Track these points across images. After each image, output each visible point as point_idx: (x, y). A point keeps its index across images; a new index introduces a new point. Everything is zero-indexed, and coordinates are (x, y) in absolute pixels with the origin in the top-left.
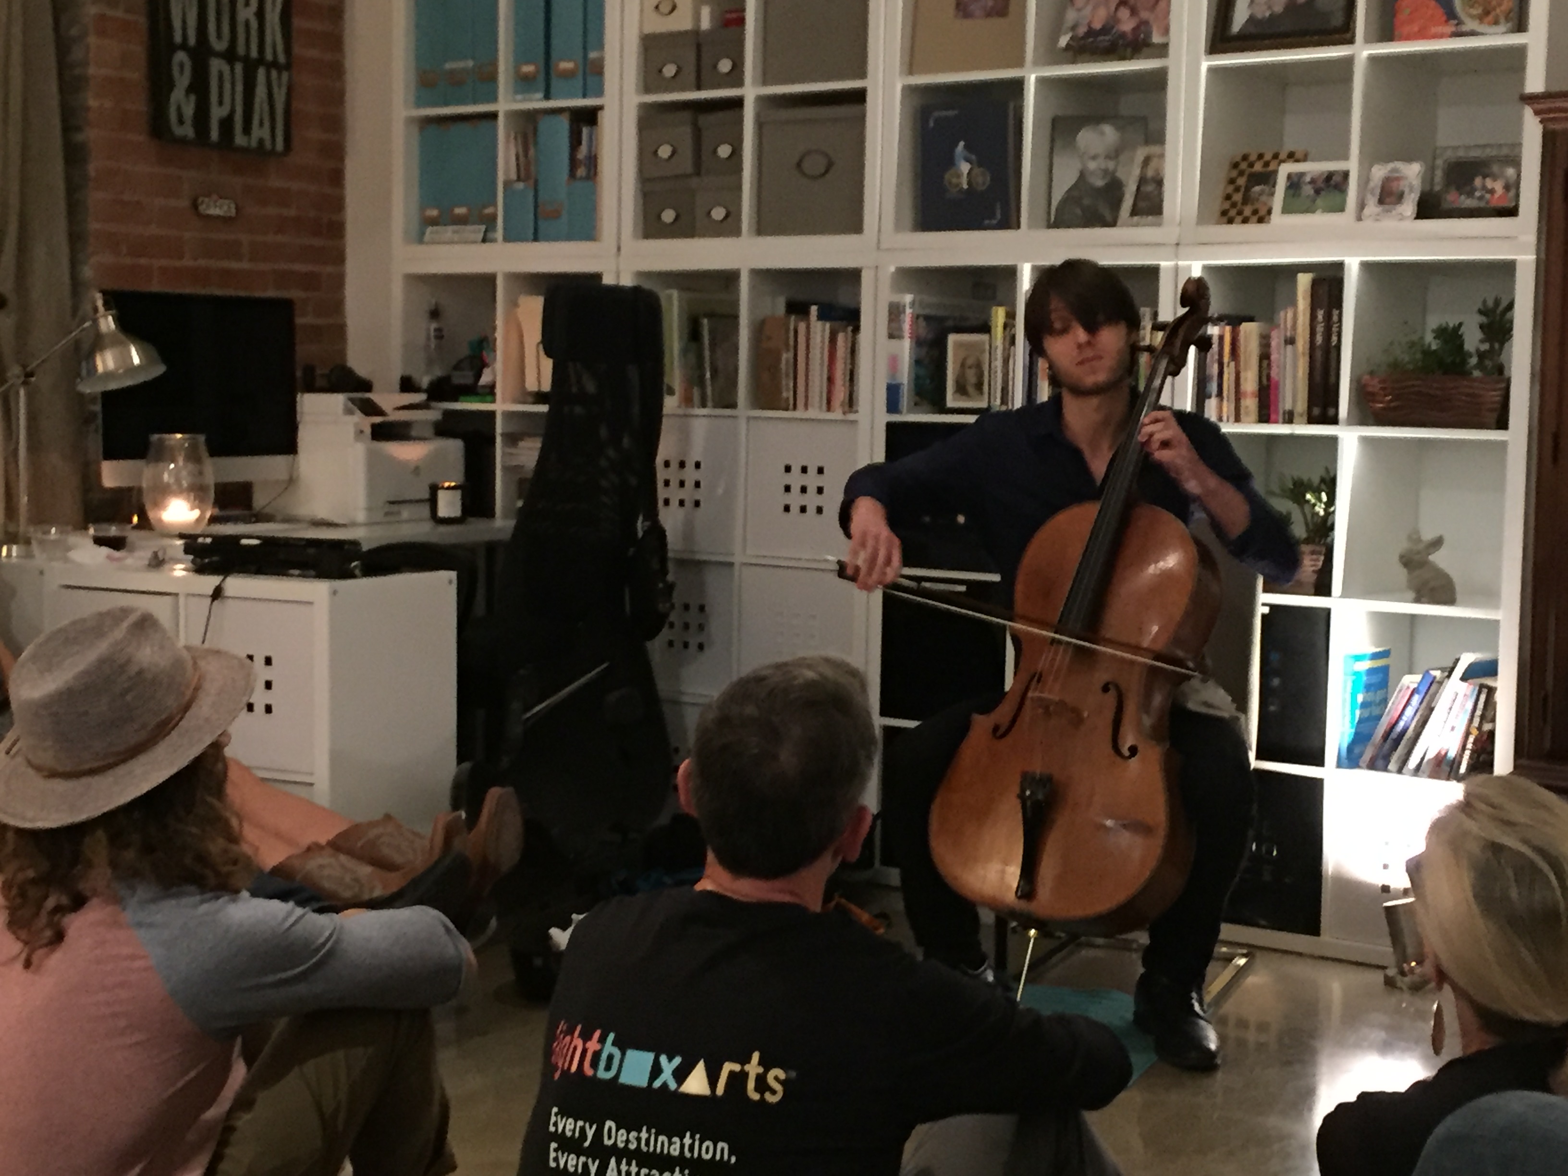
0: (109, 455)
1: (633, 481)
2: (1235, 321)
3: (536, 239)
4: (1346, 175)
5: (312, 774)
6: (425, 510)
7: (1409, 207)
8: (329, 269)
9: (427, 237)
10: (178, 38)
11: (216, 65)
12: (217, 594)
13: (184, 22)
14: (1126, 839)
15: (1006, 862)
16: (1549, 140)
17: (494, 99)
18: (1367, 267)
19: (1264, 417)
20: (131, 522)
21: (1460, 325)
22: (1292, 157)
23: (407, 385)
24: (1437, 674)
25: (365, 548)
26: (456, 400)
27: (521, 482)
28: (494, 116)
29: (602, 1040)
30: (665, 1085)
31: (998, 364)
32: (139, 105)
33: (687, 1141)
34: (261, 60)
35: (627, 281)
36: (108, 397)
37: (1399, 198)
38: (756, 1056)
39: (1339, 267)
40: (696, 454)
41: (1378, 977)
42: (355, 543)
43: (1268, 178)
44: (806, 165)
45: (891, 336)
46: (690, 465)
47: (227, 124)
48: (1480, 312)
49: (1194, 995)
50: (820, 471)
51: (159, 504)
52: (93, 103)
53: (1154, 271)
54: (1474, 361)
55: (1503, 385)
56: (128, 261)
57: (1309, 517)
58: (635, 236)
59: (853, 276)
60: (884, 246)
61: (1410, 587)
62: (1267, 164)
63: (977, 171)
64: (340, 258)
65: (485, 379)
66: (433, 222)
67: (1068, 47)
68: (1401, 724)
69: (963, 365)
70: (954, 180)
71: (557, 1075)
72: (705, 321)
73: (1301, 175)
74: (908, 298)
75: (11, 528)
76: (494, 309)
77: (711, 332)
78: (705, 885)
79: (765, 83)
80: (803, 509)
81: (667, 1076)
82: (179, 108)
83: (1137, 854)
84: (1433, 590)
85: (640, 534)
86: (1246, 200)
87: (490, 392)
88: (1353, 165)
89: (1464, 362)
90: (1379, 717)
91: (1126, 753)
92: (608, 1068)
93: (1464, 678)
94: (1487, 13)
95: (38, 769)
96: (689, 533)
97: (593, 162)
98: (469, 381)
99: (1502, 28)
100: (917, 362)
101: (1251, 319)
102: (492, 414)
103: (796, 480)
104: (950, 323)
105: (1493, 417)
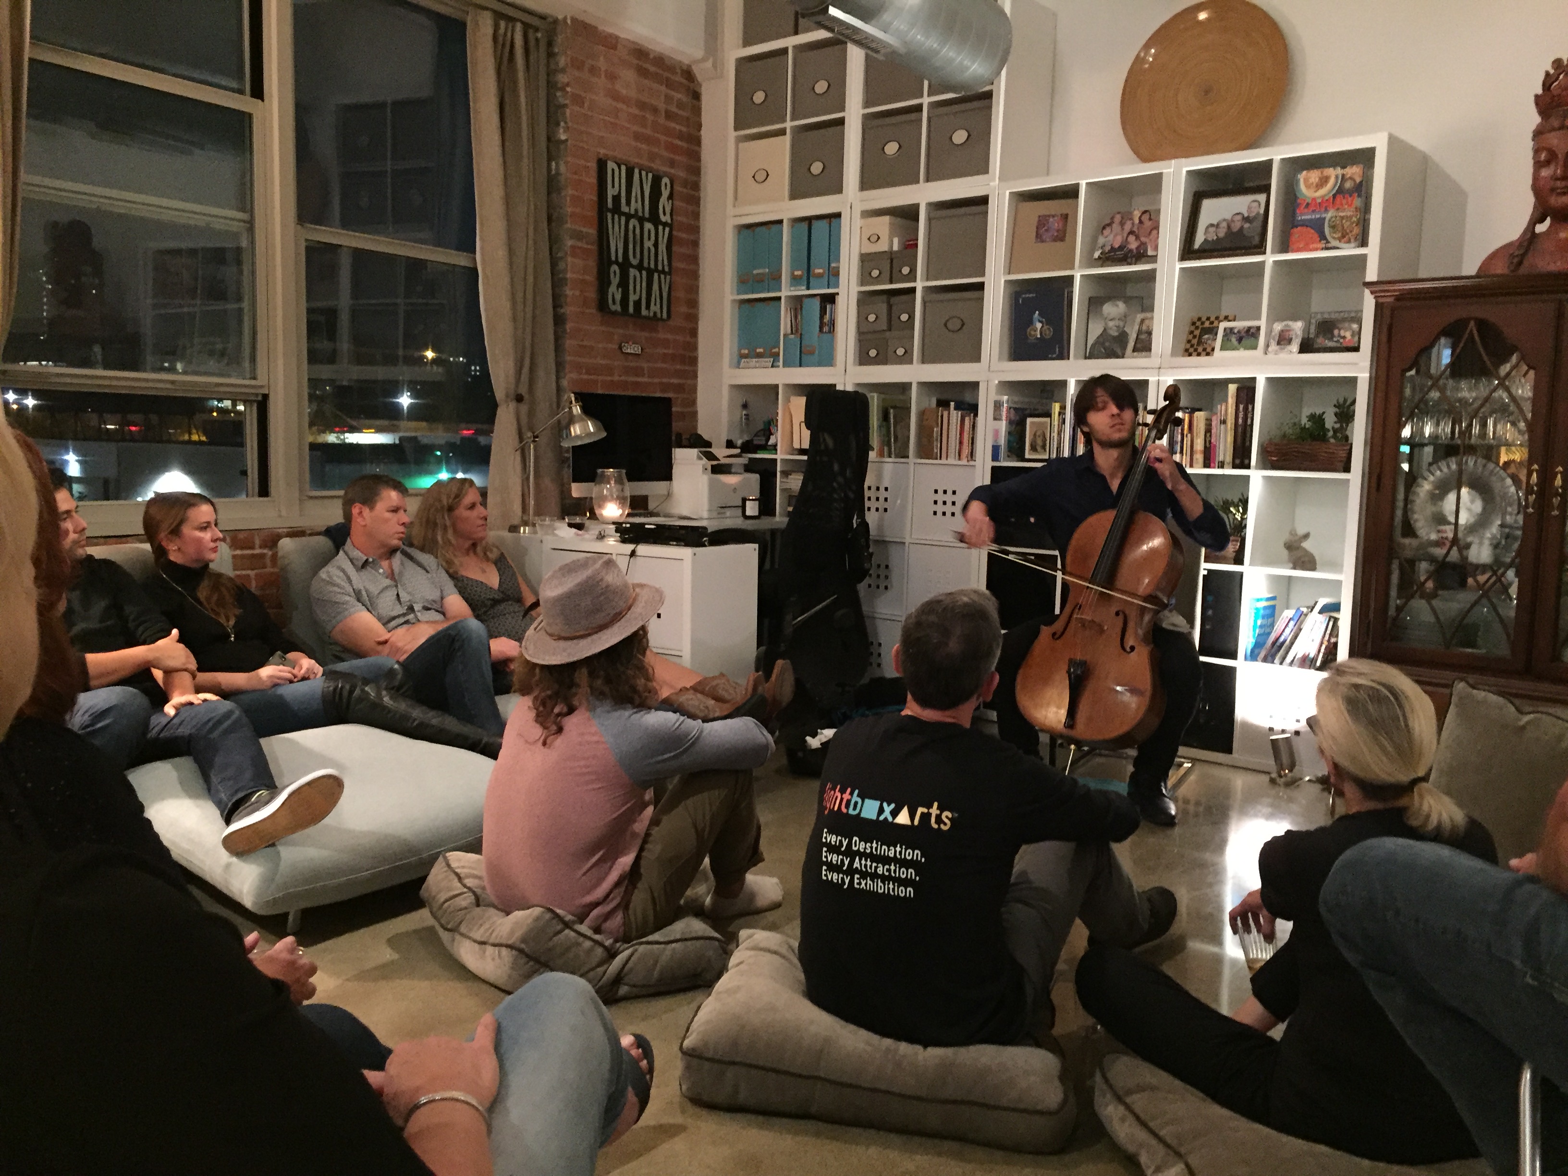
0: (574, 481)
1: (851, 495)
2: (1193, 411)
3: (800, 366)
4: (1258, 328)
5: (681, 651)
6: (739, 512)
7: (1295, 347)
8: (689, 382)
9: (742, 365)
10: (613, 258)
11: (633, 272)
12: (633, 554)
13: (617, 250)
14: (1127, 697)
15: (1059, 707)
16: (1379, 307)
17: (780, 289)
18: (1270, 381)
19: (1207, 465)
20: (586, 515)
21: (1324, 413)
22: (1226, 318)
23: (730, 444)
24: (1305, 610)
25: (709, 531)
26: (755, 453)
27: (790, 497)
28: (779, 298)
29: (852, 794)
30: (886, 819)
31: (1055, 435)
32: (592, 294)
33: (898, 849)
34: (656, 270)
35: (850, 388)
36: (574, 448)
37: (1290, 341)
38: (936, 804)
39: (1254, 380)
40: (886, 483)
41: (1265, 778)
42: (705, 528)
43: (1213, 331)
44: (950, 325)
45: (995, 419)
46: (882, 489)
47: (638, 304)
48: (1335, 406)
49: (1163, 784)
50: (954, 493)
51: (601, 506)
52: (569, 292)
53: (1145, 383)
54: (1331, 433)
55: (1348, 447)
56: (585, 377)
57: (1231, 520)
58: (854, 364)
59: (974, 386)
60: (992, 369)
61: (1290, 561)
62: (1212, 323)
63: (1046, 327)
64: (695, 376)
65: (772, 441)
66: (746, 356)
67: (1099, 258)
68: (1282, 639)
69: (1035, 435)
70: (1033, 333)
71: (826, 812)
72: (892, 411)
73: (1231, 329)
74: (1005, 398)
75: (525, 518)
76: (777, 404)
77: (895, 417)
78: (906, 712)
79: (928, 279)
80: (944, 514)
81: (887, 814)
82: (613, 296)
83: (1134, 705)
84: (1303, 562)
85: (855, 526)
86: (1200, 343)
87: (774, 448)
88: (1263, 323)
89: (1325, 435)
90: (1269, 633)
91: (1128, 649)
92: (855, 809)
93: (1320, 612)
94: (1343, 236)
95: (551, 635)
96: (880, 527)
97: (832, 324)
98: (763, 442)
99: (1353, 245)
100: (1010, 433)
101: (1200, 410)
102: (774, 461)
103: (940, 497)
104: (1028, 412)
105: (1341, 465)
